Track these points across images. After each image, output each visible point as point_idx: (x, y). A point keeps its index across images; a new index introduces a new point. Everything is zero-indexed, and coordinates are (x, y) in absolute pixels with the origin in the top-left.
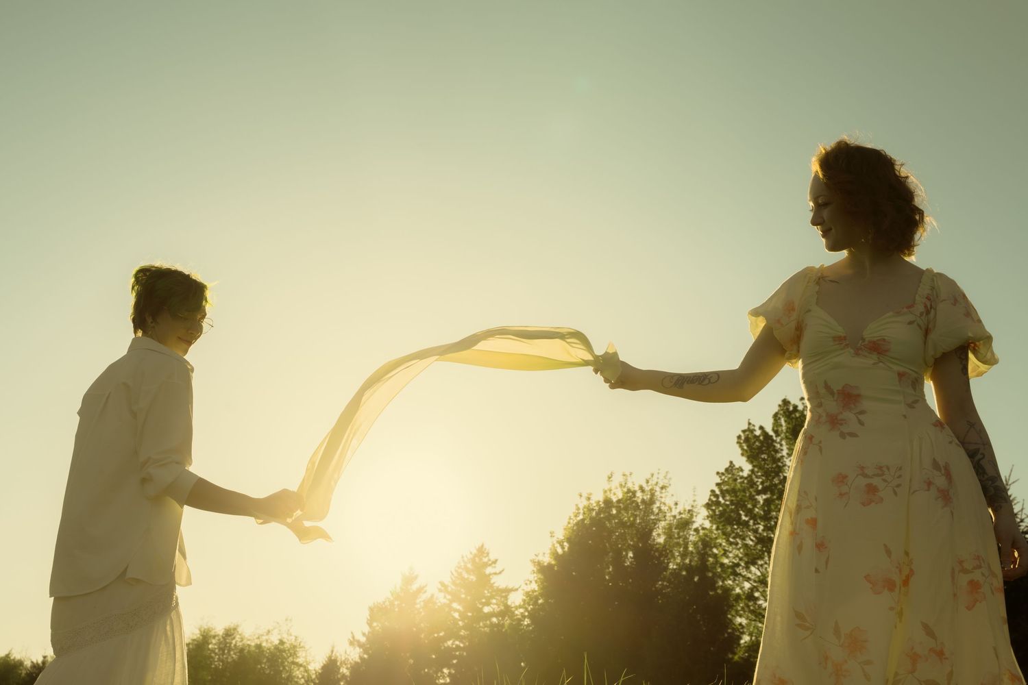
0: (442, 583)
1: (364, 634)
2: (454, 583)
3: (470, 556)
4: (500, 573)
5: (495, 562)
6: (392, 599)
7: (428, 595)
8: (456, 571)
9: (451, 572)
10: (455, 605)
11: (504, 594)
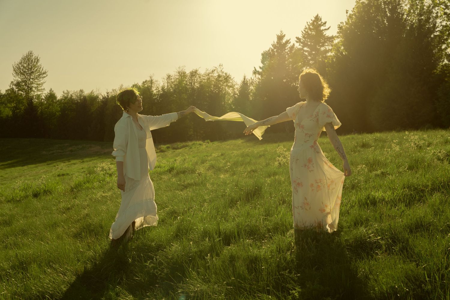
0: (298, 38)
1: (260, 68)
2: (304, 37)
3: (311, 22)
4: (328, 29)
5: (325, 23)
6: (272, 48)
7: (291, 44)
8: (304, 30)
9: (302, 31)
10: (305, 49)
11: (331, 40)
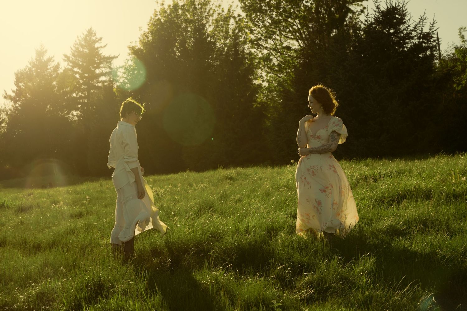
0: (66, 56)
1: (13, 91)
2: (73, 55)
3: (83, 36)
4: (105, 46)
5: (101, 39)
6: (30, 66)
7: (55, 63)
8: (74, 47)
9: (71, 47)
10: (76, 70)
11: (109, 61)
